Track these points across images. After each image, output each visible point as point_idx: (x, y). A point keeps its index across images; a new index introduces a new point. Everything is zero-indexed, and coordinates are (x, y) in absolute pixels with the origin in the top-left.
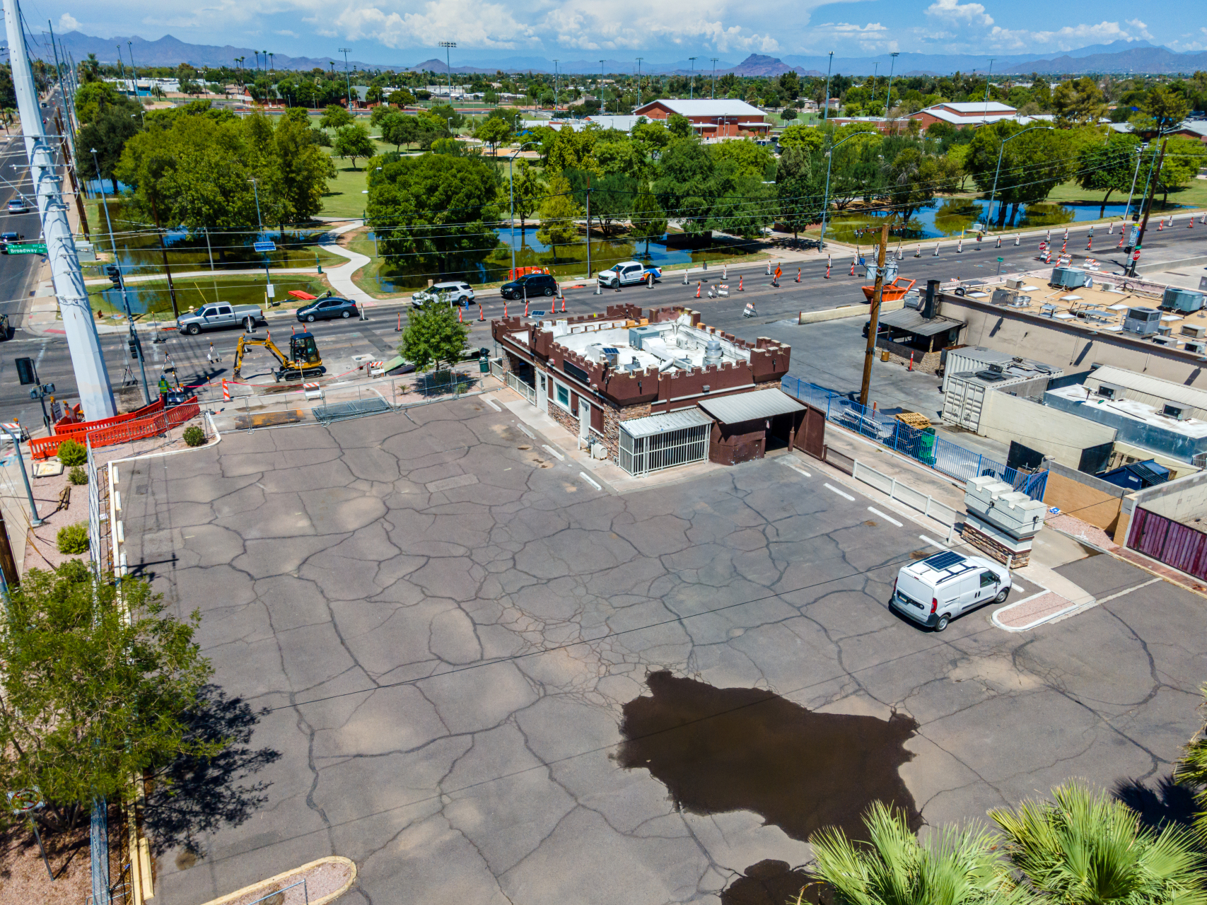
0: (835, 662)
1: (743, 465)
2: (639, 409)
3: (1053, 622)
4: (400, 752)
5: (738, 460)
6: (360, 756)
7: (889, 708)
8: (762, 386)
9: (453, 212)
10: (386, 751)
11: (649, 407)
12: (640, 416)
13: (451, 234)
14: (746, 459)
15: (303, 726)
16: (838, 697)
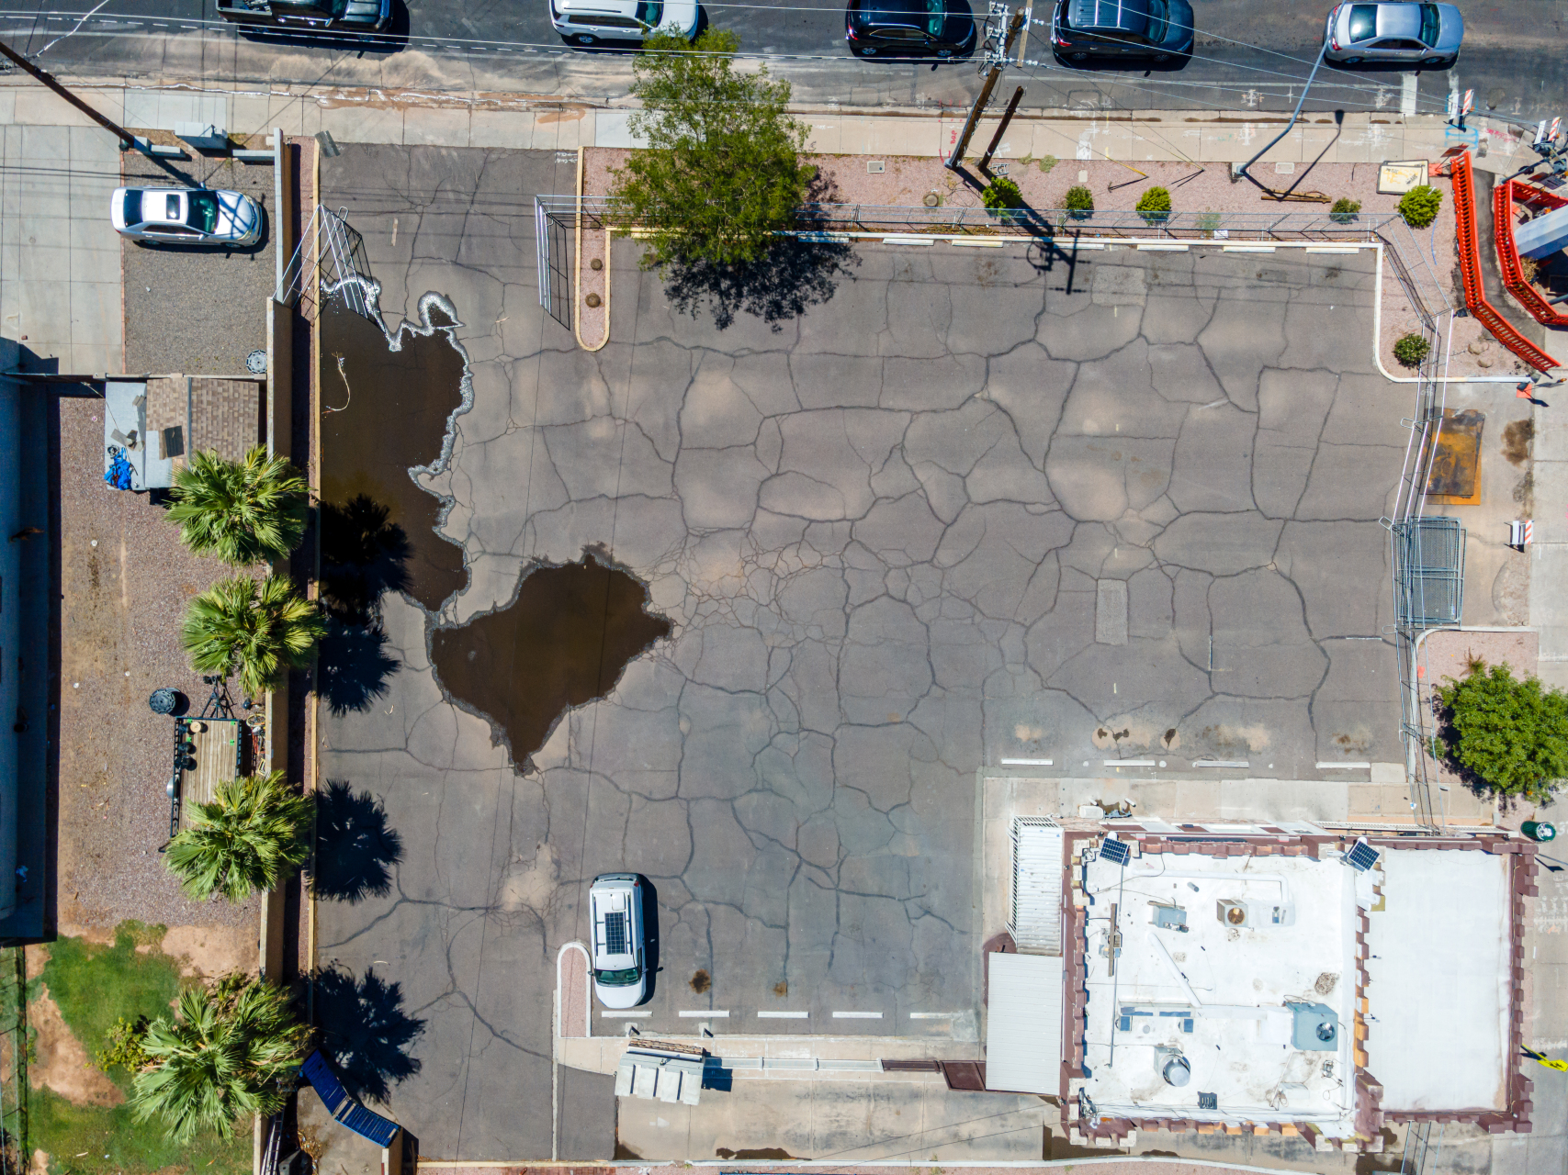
0: (608, 773)
4: (682, 408)
6: (692, 381)
7: (542, 768)
10: (687, 400)
15: (745, 352)
16: (572, 742)
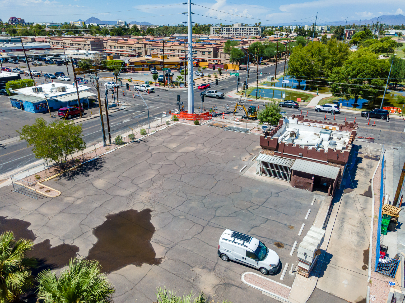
0: (181, 239)
1: (299, 190)
2: (269, 152)
3: (263, 293)
5: (297, 187)
7: (163, 257)
8: (331, 164)
9: (358, 80)
10: (95, 186)
11: (274, 152)
12: (269, 154)
13: (355, 88)
14: (301, 188)
15: (99, 175)
16: (162, 244)
